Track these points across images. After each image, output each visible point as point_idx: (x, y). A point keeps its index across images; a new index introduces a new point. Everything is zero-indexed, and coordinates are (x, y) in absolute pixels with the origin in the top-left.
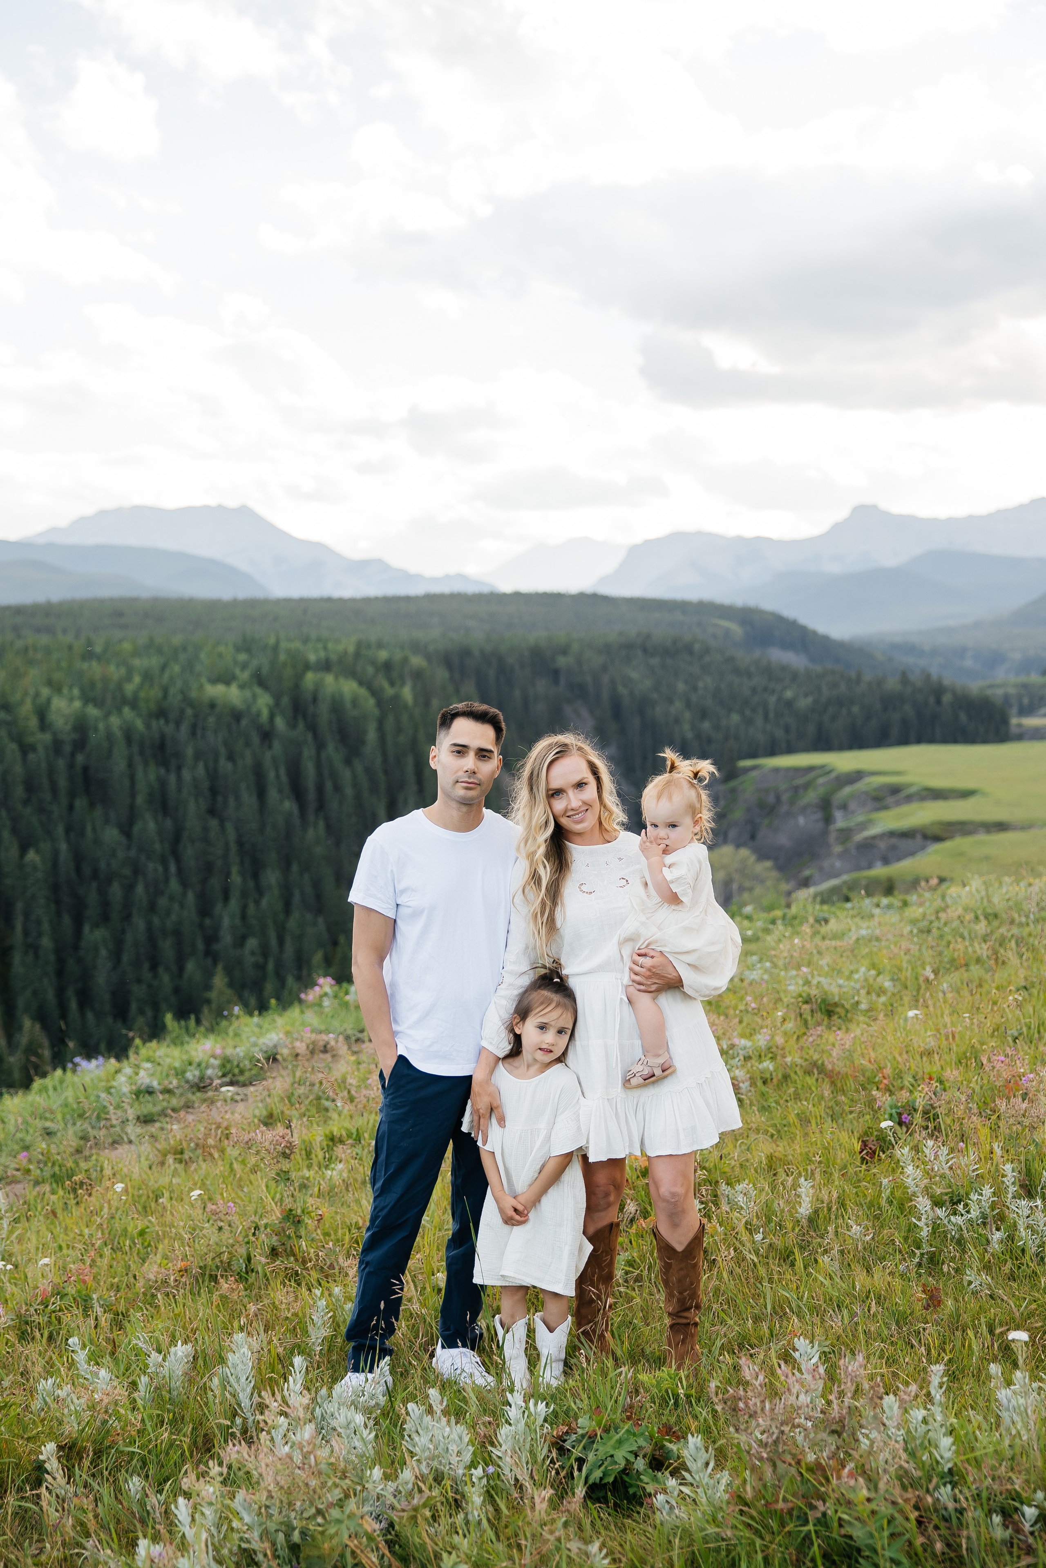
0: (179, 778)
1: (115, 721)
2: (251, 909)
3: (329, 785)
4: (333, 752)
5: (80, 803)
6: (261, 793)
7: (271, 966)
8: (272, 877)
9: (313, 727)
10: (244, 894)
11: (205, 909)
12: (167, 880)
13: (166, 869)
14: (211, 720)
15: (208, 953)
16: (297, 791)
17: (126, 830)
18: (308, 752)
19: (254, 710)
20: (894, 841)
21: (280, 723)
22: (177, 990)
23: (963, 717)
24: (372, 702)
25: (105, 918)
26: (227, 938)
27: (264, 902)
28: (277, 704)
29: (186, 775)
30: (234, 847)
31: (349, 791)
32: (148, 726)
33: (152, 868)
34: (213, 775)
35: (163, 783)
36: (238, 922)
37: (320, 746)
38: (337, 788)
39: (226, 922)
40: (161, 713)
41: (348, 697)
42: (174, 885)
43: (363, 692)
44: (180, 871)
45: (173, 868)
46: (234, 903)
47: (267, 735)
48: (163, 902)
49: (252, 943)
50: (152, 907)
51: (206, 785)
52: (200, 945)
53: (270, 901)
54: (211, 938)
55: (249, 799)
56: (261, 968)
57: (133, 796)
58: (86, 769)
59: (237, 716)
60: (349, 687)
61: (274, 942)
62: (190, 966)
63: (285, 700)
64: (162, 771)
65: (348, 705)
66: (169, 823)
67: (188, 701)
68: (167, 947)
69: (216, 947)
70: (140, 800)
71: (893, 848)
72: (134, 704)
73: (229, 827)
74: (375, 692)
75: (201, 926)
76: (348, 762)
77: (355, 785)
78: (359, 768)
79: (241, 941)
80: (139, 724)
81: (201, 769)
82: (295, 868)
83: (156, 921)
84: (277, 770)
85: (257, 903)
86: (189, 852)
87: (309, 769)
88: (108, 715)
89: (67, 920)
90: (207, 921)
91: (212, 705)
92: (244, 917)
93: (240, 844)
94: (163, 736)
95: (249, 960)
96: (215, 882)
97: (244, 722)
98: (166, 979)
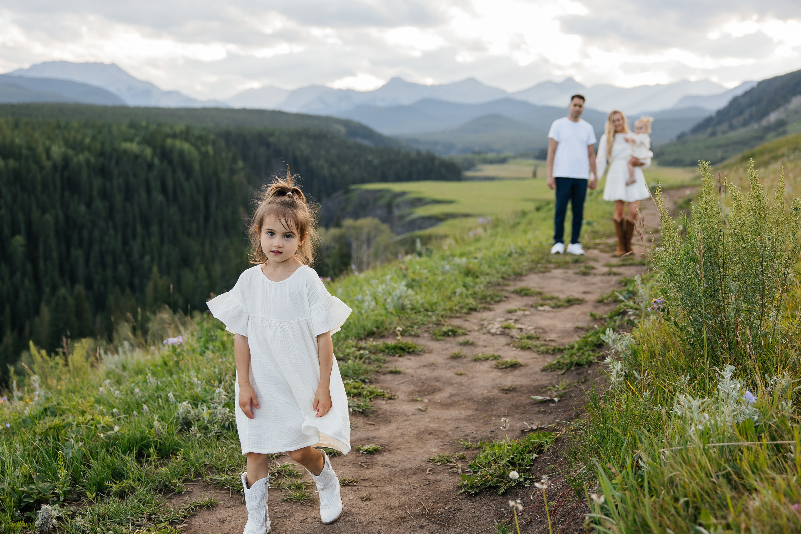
0: (112, 184)
1: (81, 157)
2: (147, 243)
3: (179, 190)
4: (180, 175)
5: (67, 194)
6: (148, 191)
8: (155, 229)
9: (170, 163)
10: (143, 237)
11: (125, 242)
12: (108, 229)
13: (107, 224)
14: (125, 159)
16: (164, 191)
17: (89, 204)
19: (144, 155)
20: (423, 220)
21: (156, 161)
24: (197, 153)
25: (81, 245)
26: (136, 255)
27: (152, 240)
28: (155, 152)
29: (115, 182)
30: (137, 215)
31: (188, 193)
32: (96, 160)
33: (101, 224)
34: (127, 183)
35: (104, 186)
36: (140, 248)
37: (174, 172)
38: (183, 191)
39: (135, 248)
40: (102, 154)
41: (186, 151)
42: (112, 232)
43: (193, 149)
44: (114, 225)
45: (110, 224)
46: (139, 240)
47: (150, 166)
48: (106, 239)
50: (102, 241)
51: (124, 187)
53: (155, 239)
54: (129, 255)
55: (143, 194)
57: (91, 191)
58: (69, 178)
59: (136, 157)
60: (186, 146)
61: (157, 258)
63: (158, 151)
64: (104, 181)
65: (186, 154)
66: (107, 204)
67: (114, 150)
68: (109, 259)
69: (131, 259)
70: (95, 193)
71: (423, 223)
72: (89, 150)
73: (135, 206)
74: (198, 148)
75: (124, 250)
76: (187, 179)
77: (191, 190)
78: (192, 182)
79: (142, 257)
80: (93, 160)
81: (121, 180)
82: (165, 225)
83: (104, 247)
84: (155, 182)
85: (149, 240)
86: (117, 217)
87: (170, 182)
88: (77, 154)
89: (63, 246)
90: (127, 248)
91: (125, 152)
92: (143, 245)
94: (103, 165)
96: (129, 231)
97: (140, 160)
98: (109, 273)
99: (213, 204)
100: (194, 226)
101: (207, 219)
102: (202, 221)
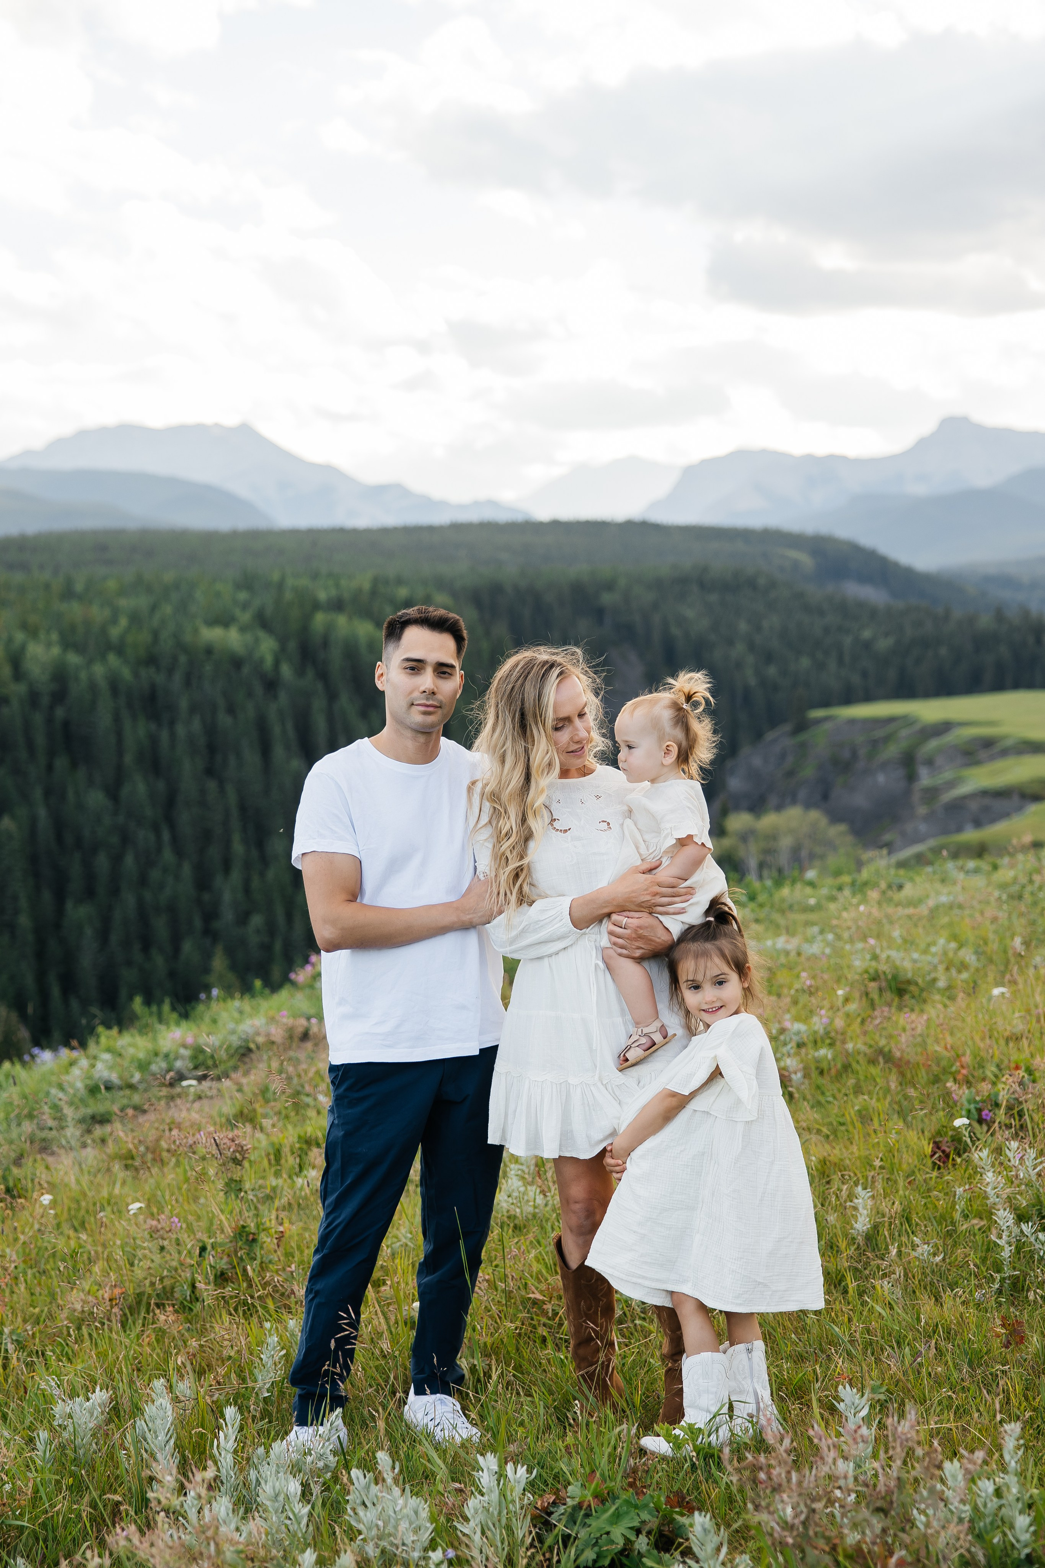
0: (173, 735)
1: (99, 670)
2: (256, 883)
4: (347, 704)
5: (61, 763)
6: (266, 750)
7: (278, 946)
9: (323, 675)
10: (247, 865)
11: (203, 882)
12: (159, 849)
13: (159, 836)
14: (208, 668)
15: (206, 932)
16: (306, 747)
17: (113, 793)
18: (318, 704)
19: (256, 656)
20: (987, 801)
21: (286, 671)
22: (172, 974)
25: (90, 893)
26: (228, 915)
28: (283, 648)
29: (181, 730)
30: (235, 812)
32: (136, 675)
33: (143, 836)
34: (211, 730)
35: (154, 740)
36: (240, 896)
37: (332, 696)
39: (227, 897)
40: (151, 660)
41: (364, 640)
42: (168, 855)
44: (175, 840)
45: (166, 836)
46: (236, 876)
47: (271, 685)
48: (155, 875)
49: (257, 920)
50: (143, 881)
51: (202, 741)
52: (198, 923)
54: (210, 915)
55: (251, 757)
56: (267, 948)
57: (120, 753)
58: (66, 724)
59: (237, 662)
60: (365, 629)
61: (281, 919)
62: (187, 947)
63: (292, 645)
64: (153, 727)
65: (365, 649)
66: (161, 785)
67: (181, 646)
68: (160, 926)
69: (216, 925)
70: (128, 759)
71: (986, 809)
72: (120, 649)
73: (230, 788)
75: (199, 901)
79: (243, 918)
80: (126, 673)
81: (196, 725)
83: (148, 896)
84: (283, 723)
85: (262, 874)
86: (185, 818)
87: (320, 723)
88: (90, 662)
89: (47, 896)
90: (206, 897)
91: (209, 651)
92: (247, 890)
93: (243, 808)
94: (153, 688)
95: (254, 940)
96: (214, 852)
97: (246, 670)
98: (159, 961)
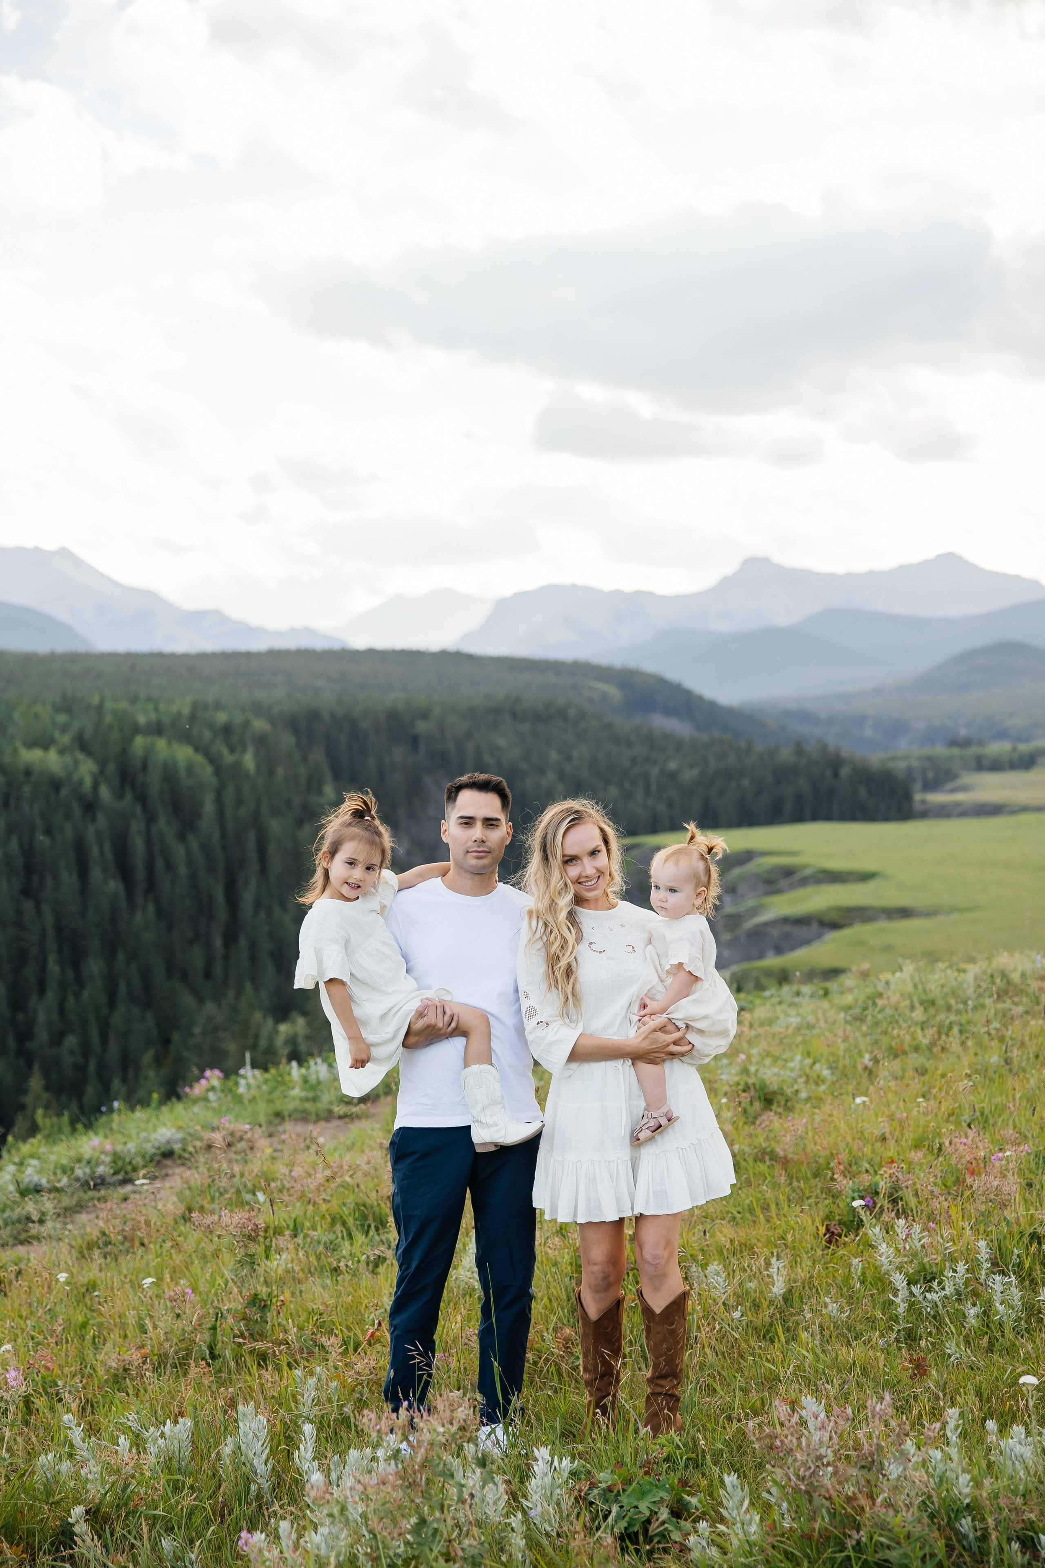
2: (71, 1003)
3: (160, 863)
4: (165, 826)
6: (83, 871)
7: (92, 1067)
8: (94, 966)
9: (142, 798)
10: (63, 986)
11: (17, 1003)
14: (27, 789)
15: (20, 1052)
16: (124, 870)
18: (137, 826)
19: (75, 778)
20: (788, 928)
21: (105, 792)
23: (862, 792)
24: (209, 770)
26: (42, 1035)
27: (86, 995)
28: (102, 772)
30: (51, 933)
31: (183, 870)
34: (28, 850)
36: (55, 1017)
37: (151, 819)
38: (169, 866)
39: (41, 1017)
41: (182, 764)
43: (199, 759)
46: (51, 996)
47: (90, 806)
49: (71, 1041)
51: (19, 862)
52: (12, 1044)
53: (92, 993)
54: (24, 1035)
55: (69, 878)
56: (81, 1069)
59: (56, 784)
60: (183, 754)
61: (95, 1040)
63: (111, 767)
65: (182, 774)
69: (30, 1045)
71: (787, 936)
73: (46, 909)
74: (213, 760)
75: (13, 1022)
76: (182, 837)
77: (190, 863)
78: (194, 843)
79: (57, 1039)
81: (14, 846)
82: (121, 956)
84: (101, 845)
85: (77, 995)
87: (138, 845)
90: (20, 1017)
91: (28, 773)
92: (62, 1011)
93: (59, 929)
95: (68, 1060)
96: (30, 973)
97: (64, 792)
99: (247, 897)
100: (196, 957)
101: (230, 939)
102: (218, 942)
